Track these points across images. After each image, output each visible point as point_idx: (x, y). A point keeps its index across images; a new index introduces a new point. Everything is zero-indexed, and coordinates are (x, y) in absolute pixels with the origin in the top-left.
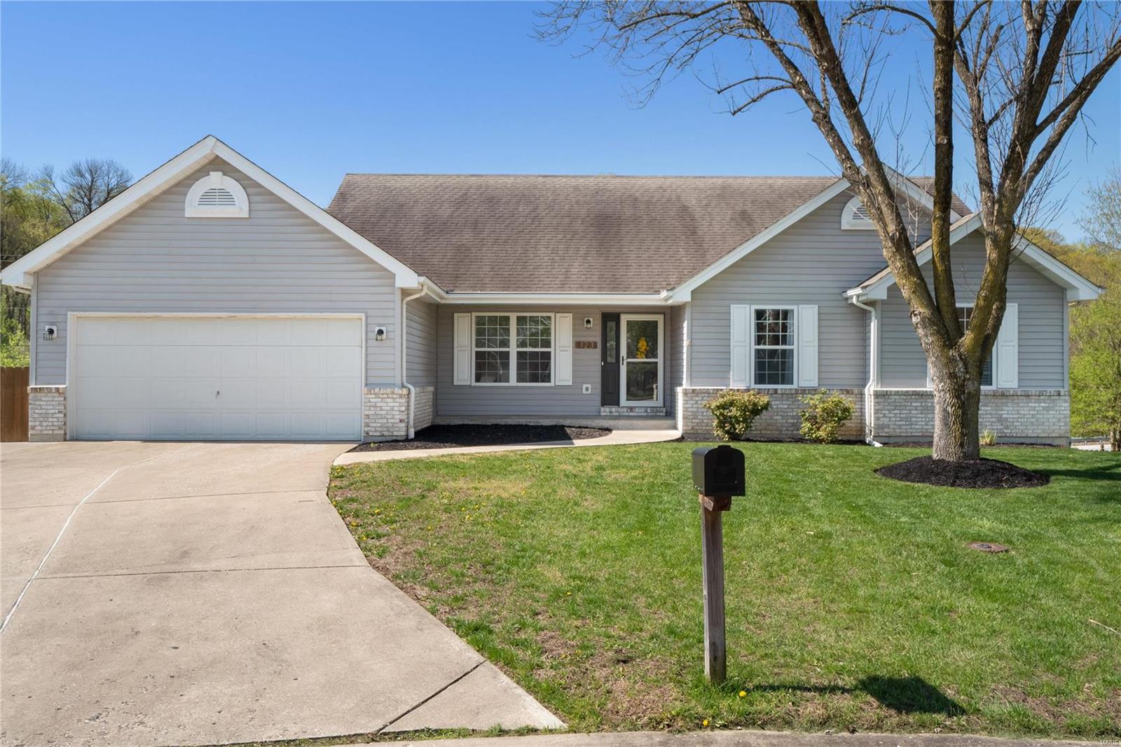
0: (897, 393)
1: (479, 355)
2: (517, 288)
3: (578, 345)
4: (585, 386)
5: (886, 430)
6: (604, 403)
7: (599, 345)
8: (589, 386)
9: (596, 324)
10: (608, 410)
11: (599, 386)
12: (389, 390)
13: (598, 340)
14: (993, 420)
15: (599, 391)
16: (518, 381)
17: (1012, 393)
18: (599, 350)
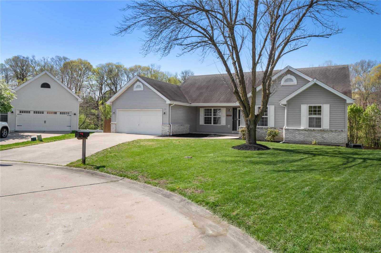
0: (291, 129)
1: (205, 118)
2: (211, 102)
3: (227, 116)
4: (228, 126)
5: (288, 139)
6: (233, 130)
7: (232, 116)
8: (230, 126)
9: (231, 110)
10: (233, 131)
11: (232, 126)
12: (166, 125)
13: (232, 114)
14: (321, 138)
15: (232, 127)
16: (214, 124)
17: (326, 130)
18: (232, 117)
